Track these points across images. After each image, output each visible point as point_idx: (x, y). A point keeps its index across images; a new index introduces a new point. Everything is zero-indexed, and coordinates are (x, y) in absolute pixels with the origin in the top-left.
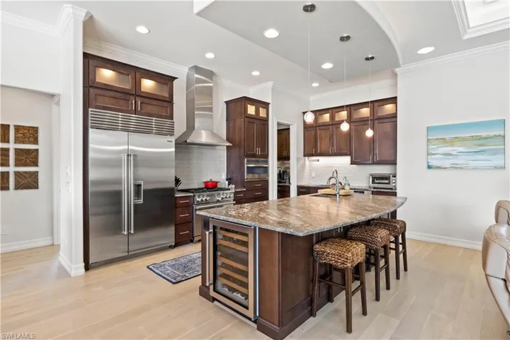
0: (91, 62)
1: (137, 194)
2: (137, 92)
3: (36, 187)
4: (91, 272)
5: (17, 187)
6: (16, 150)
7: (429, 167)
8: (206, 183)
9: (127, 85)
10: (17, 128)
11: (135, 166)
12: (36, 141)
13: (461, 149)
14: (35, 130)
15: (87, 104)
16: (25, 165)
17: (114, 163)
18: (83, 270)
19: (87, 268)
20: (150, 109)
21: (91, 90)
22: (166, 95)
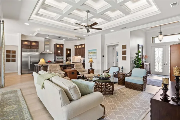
0: (22, 41)
1: (31, 63)
2: (31, 45)
3: (15, 61)
4: (22, 75)
5: (12, 62)
6: (12, 55)
7: (89, 58)
8: (48, 61)
9: (29, 44)
10: (12, 51)
11: (30, 57)
12: (15, 53)
13: (92, 55)
14: (15, 51)
15: (21, 48)
16: (13, 57)
17: (26, 57)
18: (20, 74)
19: (21, 74)
20: (34, 48)
21: (22, 46)
22: (37, 45)
